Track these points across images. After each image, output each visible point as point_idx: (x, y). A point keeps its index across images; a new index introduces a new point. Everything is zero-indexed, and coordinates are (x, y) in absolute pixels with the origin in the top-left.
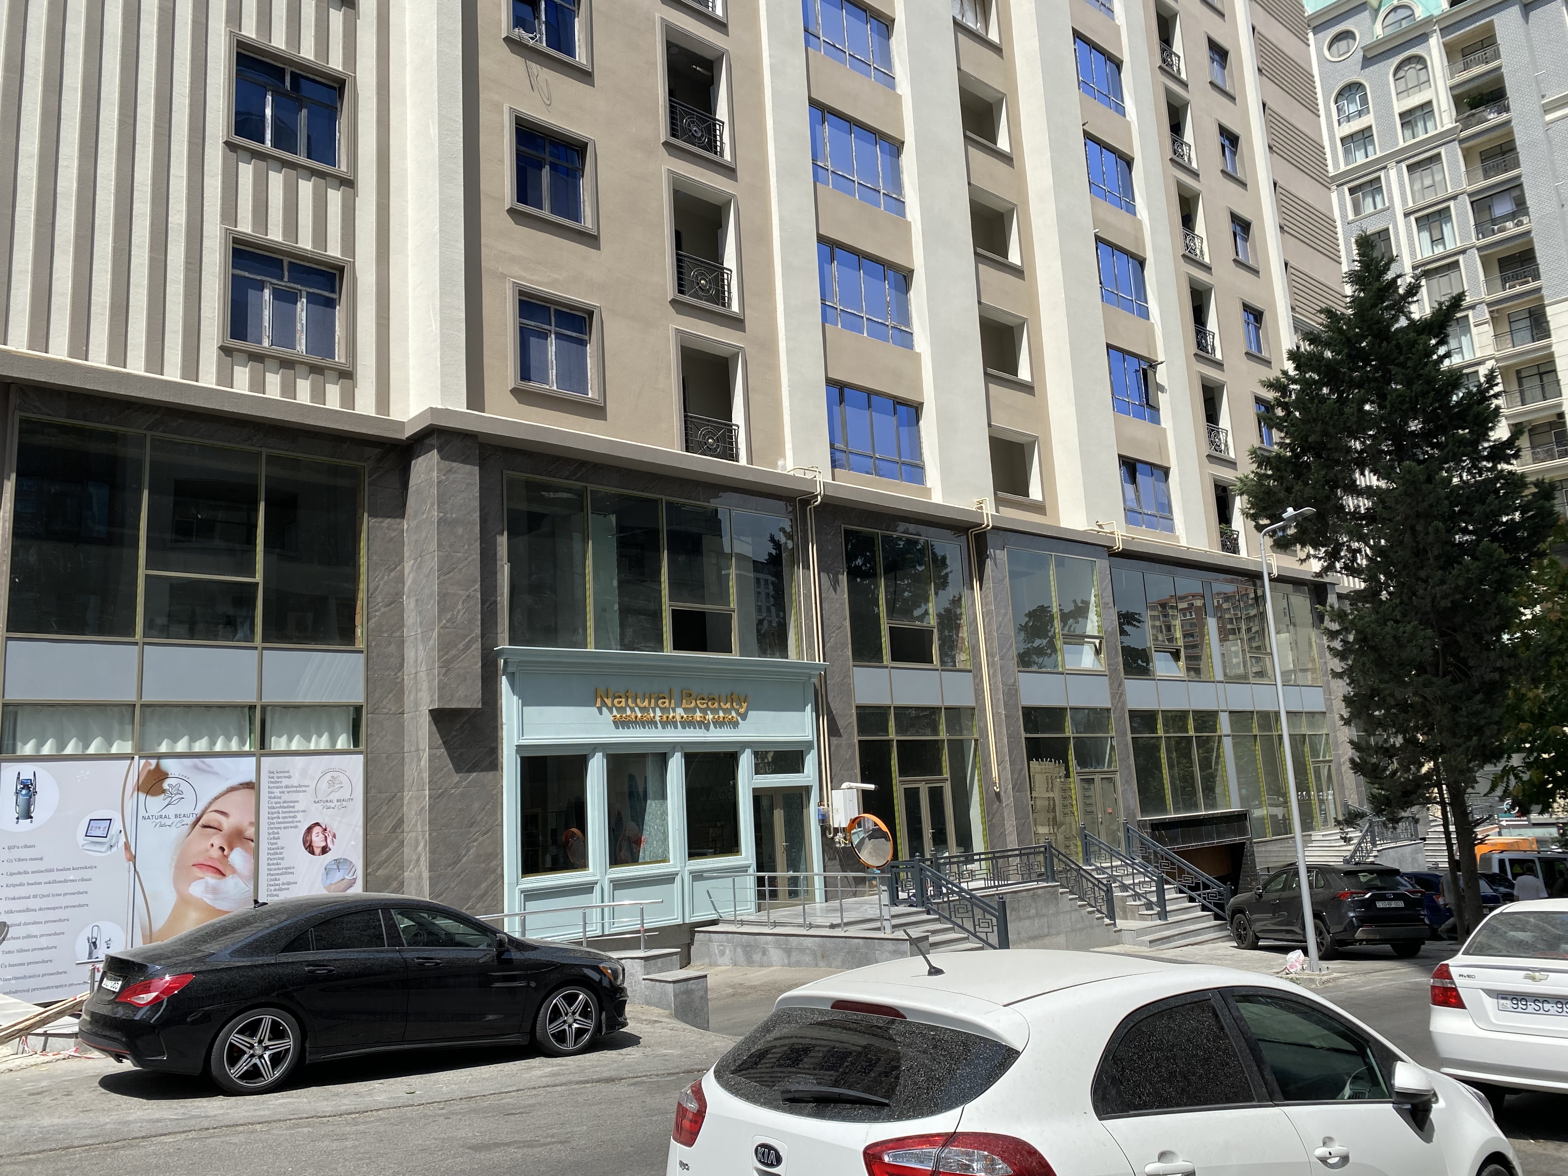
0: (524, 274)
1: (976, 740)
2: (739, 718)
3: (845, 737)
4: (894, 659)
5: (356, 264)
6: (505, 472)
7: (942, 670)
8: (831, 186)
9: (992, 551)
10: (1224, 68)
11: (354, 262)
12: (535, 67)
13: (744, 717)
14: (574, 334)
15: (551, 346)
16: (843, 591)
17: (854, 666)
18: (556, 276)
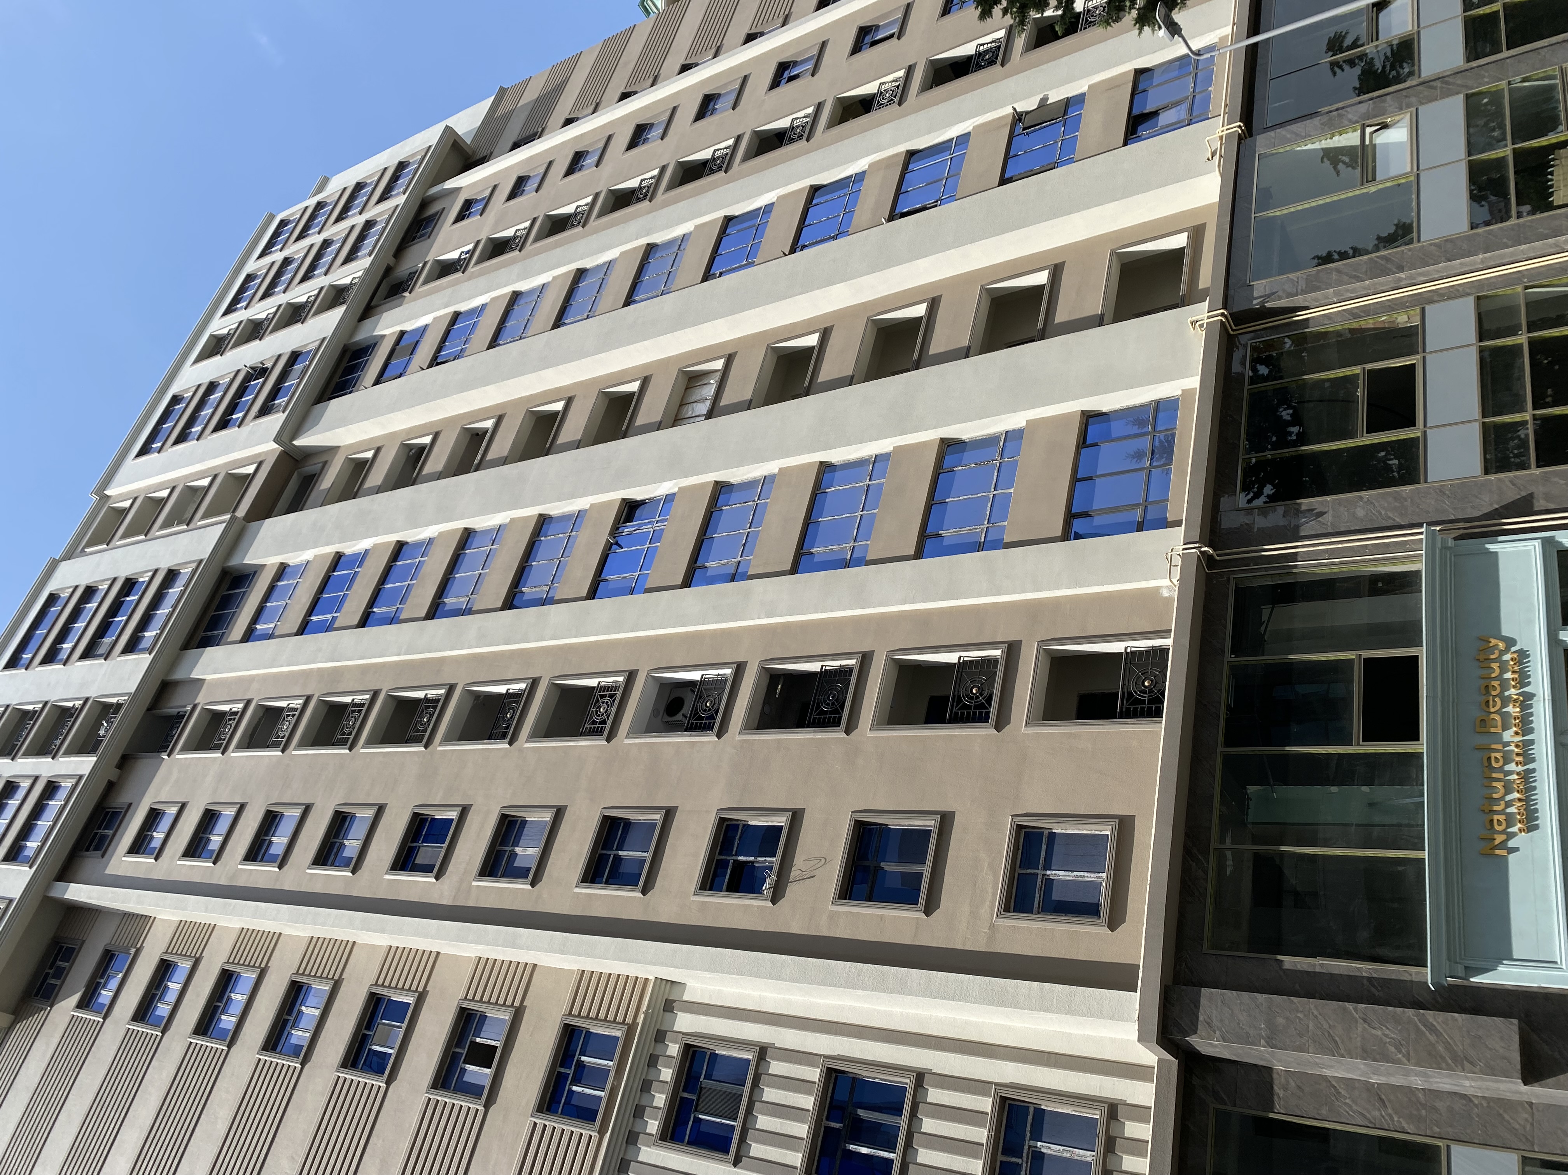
0: (988, 903)
1: (1527, 288)
2: (1513, 649)
3: (1532, 489)
4: (1412, 423)
5: (997, 1081)
6: (1205, 950)
7: (1424, 351)
8: (869, 542)
9: (1255, 302)
10: (719, 95)
11: (996, 1084)
12: (794, 873)
13: (1510, 642)
14: (1044, 847)
15: (1058, 875)
16: (1321, 503)
17: (1426, 481)
18: (986, 865)
